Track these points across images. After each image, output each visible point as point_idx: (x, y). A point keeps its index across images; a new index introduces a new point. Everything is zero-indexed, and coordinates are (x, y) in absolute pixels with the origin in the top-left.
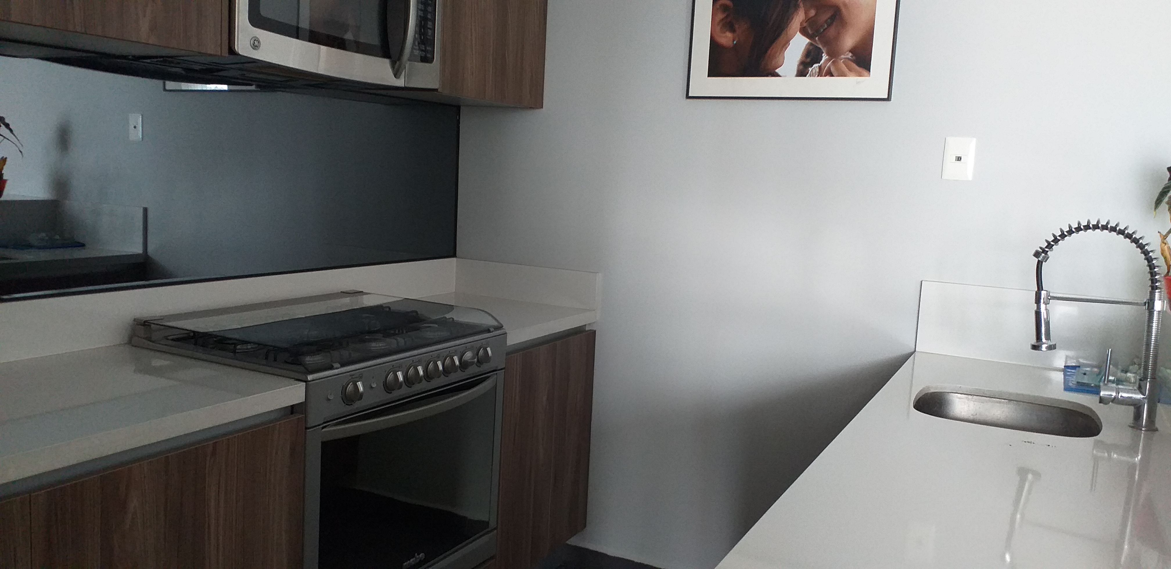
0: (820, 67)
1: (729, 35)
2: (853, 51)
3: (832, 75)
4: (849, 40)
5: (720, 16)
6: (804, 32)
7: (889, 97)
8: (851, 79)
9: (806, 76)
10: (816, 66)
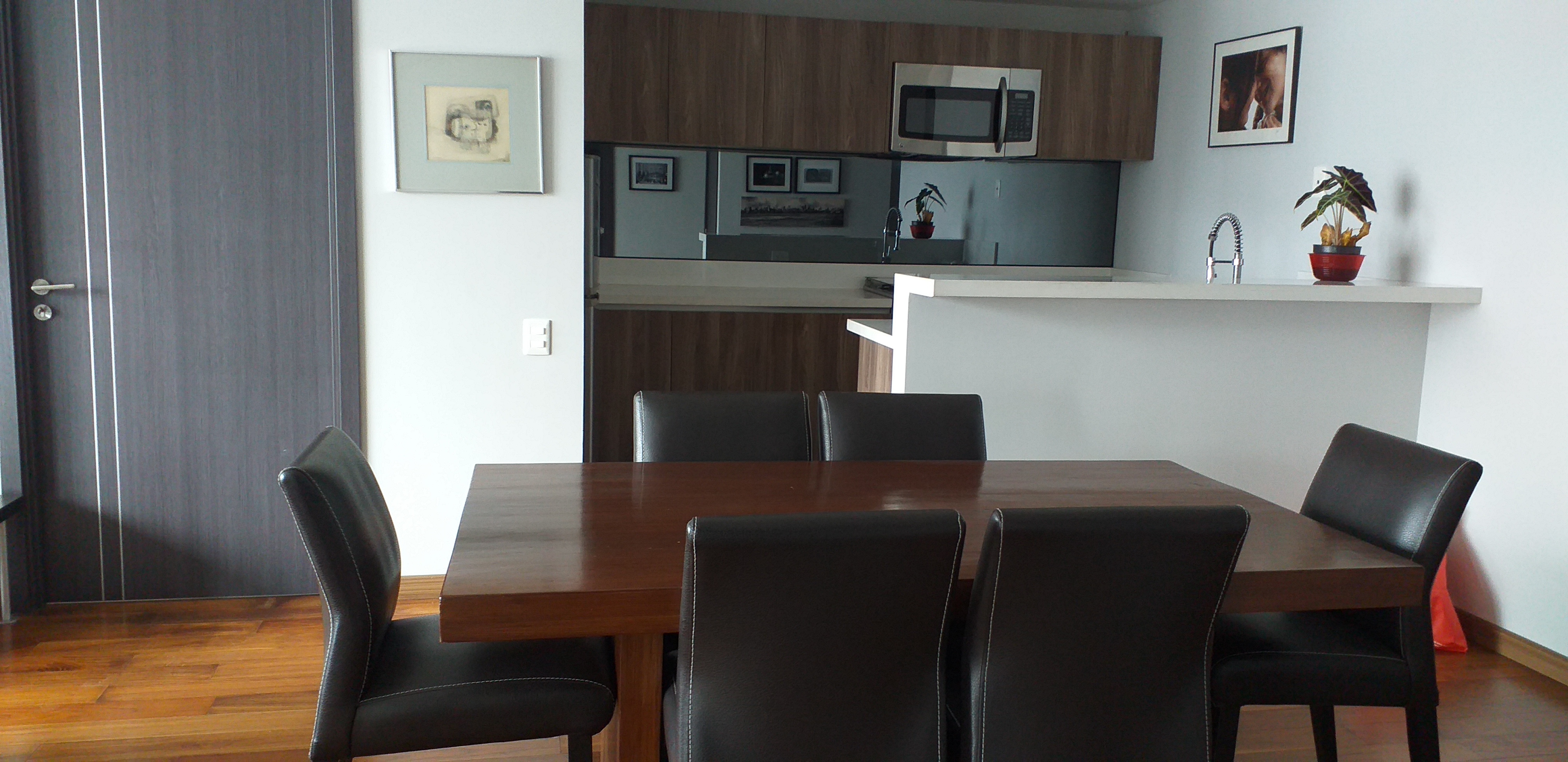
2: (1275, 109)
4: (1274, 103)
5: (1224, 89)
7: (1291, 140)
8: (1275, 129)
9: (1256, 128)
10: (1261, 121)
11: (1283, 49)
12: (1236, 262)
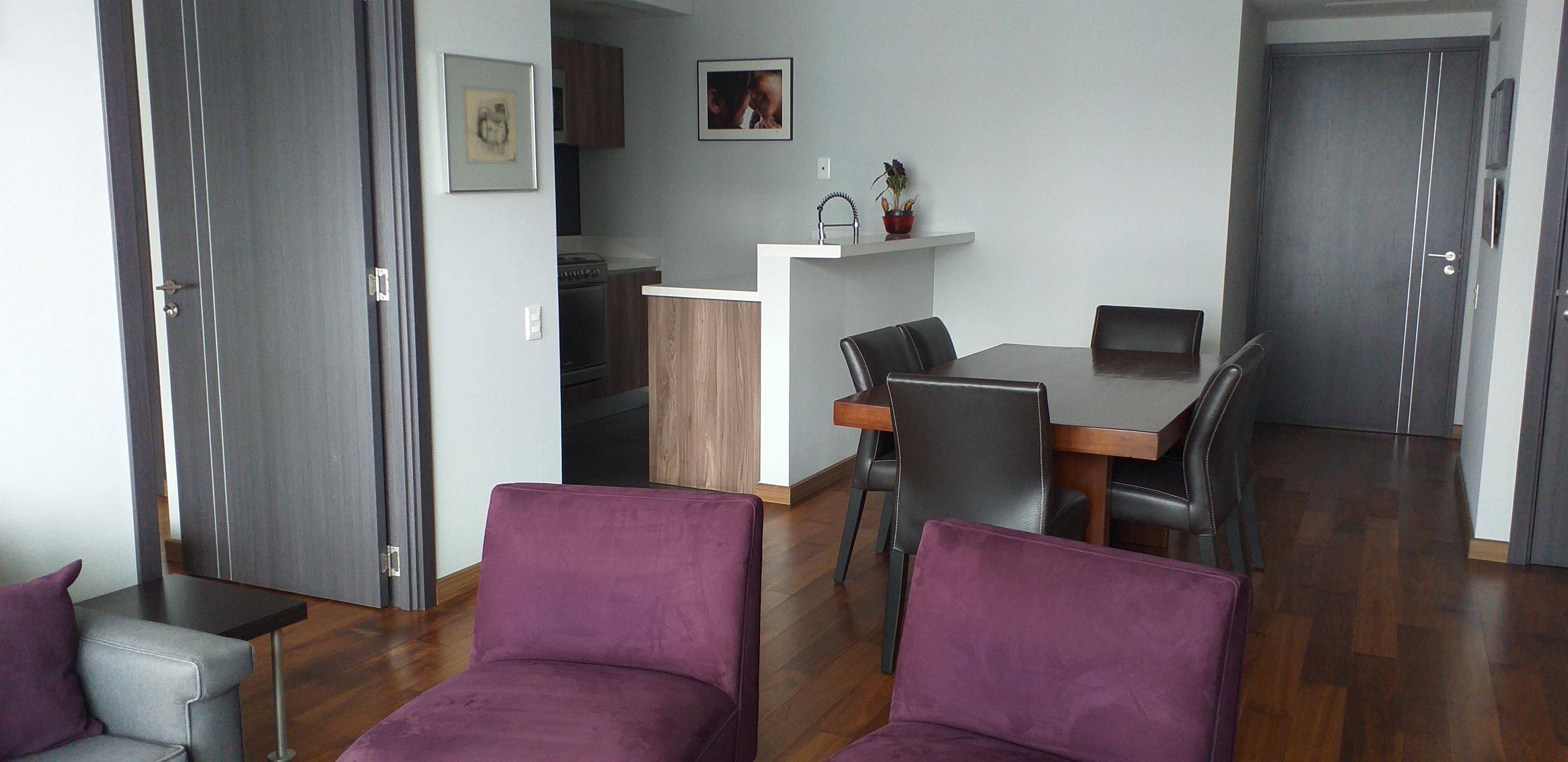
0: (760, 124)
1: (716, 107)
2: (773, 115)
3: (765, 128)
4: (772, 110)
5: (712, 97)
6: (751, 106)
8: (773, 130)
9: (754, 128)
10: (758, 123)
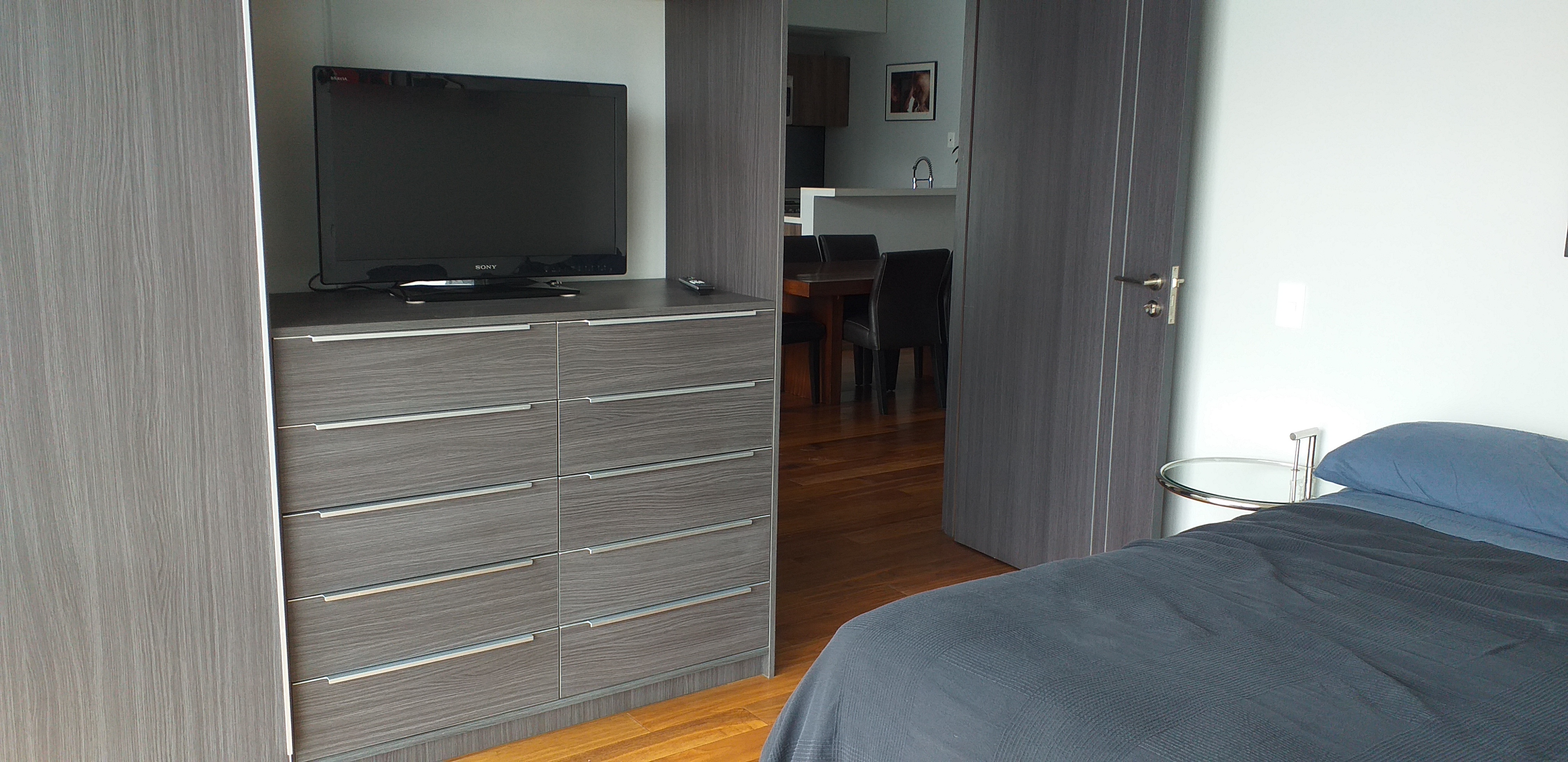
1: (895, 97)
2: (925, 102)
3: (920, 111)
5: (893, 90)
7: (934, 119)
8: (925, 113)
9: (914, 112)
10: (917, 108)
11: (928, 72)
12: (931, 179)
